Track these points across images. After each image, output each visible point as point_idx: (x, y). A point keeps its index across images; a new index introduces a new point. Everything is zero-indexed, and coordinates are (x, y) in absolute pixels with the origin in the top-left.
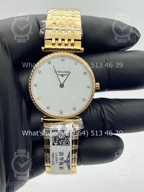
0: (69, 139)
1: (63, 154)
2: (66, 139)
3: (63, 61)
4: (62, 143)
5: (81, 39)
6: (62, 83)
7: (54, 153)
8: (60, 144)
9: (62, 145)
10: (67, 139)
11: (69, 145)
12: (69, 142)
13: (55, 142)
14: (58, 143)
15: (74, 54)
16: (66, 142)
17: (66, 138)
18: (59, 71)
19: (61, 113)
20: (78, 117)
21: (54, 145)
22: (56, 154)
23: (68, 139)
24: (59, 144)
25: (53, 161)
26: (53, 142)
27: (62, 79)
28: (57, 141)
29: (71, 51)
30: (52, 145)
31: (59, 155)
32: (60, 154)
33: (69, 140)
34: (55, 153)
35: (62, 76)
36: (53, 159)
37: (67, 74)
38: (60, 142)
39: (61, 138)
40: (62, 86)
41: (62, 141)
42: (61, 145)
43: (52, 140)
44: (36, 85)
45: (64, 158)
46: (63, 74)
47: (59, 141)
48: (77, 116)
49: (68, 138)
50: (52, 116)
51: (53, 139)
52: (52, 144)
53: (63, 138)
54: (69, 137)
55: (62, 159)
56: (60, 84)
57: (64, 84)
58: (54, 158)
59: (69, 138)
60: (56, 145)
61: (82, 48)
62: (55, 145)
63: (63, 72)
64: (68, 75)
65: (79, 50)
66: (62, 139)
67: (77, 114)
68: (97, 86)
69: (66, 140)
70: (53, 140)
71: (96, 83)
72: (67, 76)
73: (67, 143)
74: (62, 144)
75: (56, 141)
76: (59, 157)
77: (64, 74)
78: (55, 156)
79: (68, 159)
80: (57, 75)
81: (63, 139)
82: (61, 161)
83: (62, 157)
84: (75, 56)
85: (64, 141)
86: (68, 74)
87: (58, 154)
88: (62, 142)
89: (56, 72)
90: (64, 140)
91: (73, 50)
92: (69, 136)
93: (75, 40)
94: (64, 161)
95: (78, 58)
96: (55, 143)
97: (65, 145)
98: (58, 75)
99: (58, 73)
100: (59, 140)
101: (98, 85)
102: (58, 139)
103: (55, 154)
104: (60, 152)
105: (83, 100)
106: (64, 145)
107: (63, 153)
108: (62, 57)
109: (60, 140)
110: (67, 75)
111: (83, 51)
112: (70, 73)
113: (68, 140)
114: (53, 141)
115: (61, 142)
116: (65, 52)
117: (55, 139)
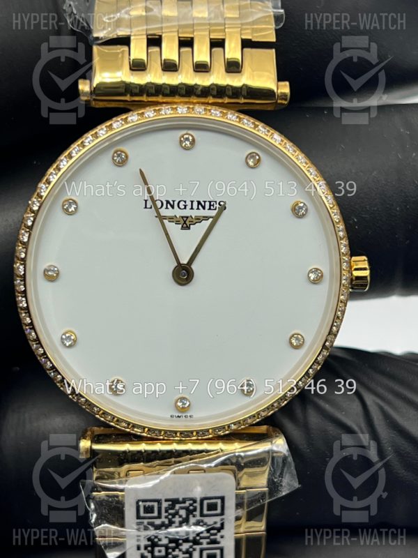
0: (222, 537)
2: (208, 538)
3: (186, 149)
4: (187, 555)
5: (273, 39)
6: (184, 261)
10: (212, 537)
12: (222, 550)
13: (149, 555)
15: (242, 116)
16: (205, 553)
17: (205, 535)
19: (183, 410)
20: (264, 428)
23: (218, 537)
26: (143, 556)
27: (185, 242)
28: (163, 549)
29: (227, 100)
33: (218, 543)
35: (186, 223)
37: (207, 213)
38: (174, 553)
39: (183, 536)
40: (183, 274)
43: (139, 548)
44: (52, 276)
46: (187, 212)
47: (174, 550)
48: (258, 424)
49: (215, 531)
50: (139, 427)
51: (144, 542)
54: (219, 530)
56: (176, 264)
57: (194, 267)
59: (219, 534)
61: (281, 83)
64: (216, 219)
65: (269, 94)
66: (186, 540)
67: (263, 414)
68: (356, 273)
69: (204, 541)
70: (142, 547)
71: (351, 256)
72: (207, 224)
75: (157, 549)
77: (195, 213)
80: (161, 218)
81: (191, 538)
84: (247, 123)
85: (198, 547)
86: (213, 213)
88: (184, 553)
89: (154, 206)
90: (196, 542)
91: (236, 92)
92: (218, 525)
93: (246, 44)
95: (262, 131)
98: (166, 222)
99: (164, 212)
100: (173, 545)
101: (364, 269)
102: (165, 541)
105: (291, 343)
108: (185, 132)
109: (178, 545)
110: (206, 218)
111: (283, 96)
112: (223, 207)
113: (215, 542)
114: (142, 551)
115: (180, 554)
116: (198, 103)
117: (149, 543)
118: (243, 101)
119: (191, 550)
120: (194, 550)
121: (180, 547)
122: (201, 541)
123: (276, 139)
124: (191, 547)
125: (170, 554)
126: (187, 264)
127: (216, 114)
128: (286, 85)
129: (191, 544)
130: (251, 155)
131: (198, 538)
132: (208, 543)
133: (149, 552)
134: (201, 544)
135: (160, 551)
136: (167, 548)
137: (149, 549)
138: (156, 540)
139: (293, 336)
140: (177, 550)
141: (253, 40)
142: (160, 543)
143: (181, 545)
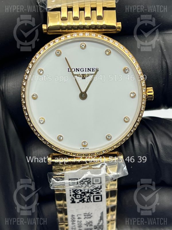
0: (101, 191)
1: (91, 216)
2: (96, 192)
3: (83, 49)
4: (89, 198)
5: (115, 7)
6: (83, 91)
7: (74, 216)
8: (86, 200)
9: (89, 202)
10: (97, 191)
11: (101, 201)
12: (101, 196)
13: (75, 198)
14: (81, 199)
15: (103, 36)
16: (95, 197)
17: (95, 190)
18: (77, 69)
19: (85, 146)
20: (116, 153)
21: (73, 202)
22: (79, 216)
23: (100, 191)
24: (83, 201)
25: (74, 227)
26: (72, 198)
27: (83, 84)
28: (79, 196)
29: (97, 30)
30: (71, 203)
31: (85, 218)
32: (85, 216)
33: (100, 193)
34: (76, 215)
36: (73, 224)
37: (91, 73)
38: (84, 197)
39: (86, 191)
40: (83, 96)
41: (88, 195)
42: (86, 202)
43: (71, 195)
44: (35, 98)
45: (93, 222)
46: (84, 73)
47: (83, 196)
48: (113, 151)
49: (98, 189)
50: (69, 152)
51: (72, 193)
52: (71, 201)
53: (90, 191)
54: (100, 189)
55: (89, 223)
56: (80, 92)
57: (87, 93)
58: (76, 223)
59: (100, 190)
60: (78, 203)
61: (118, 23)
62: (76, 202)
63: (85, 70)
64: (95, 75)
65: (113, 27)
66: (88, 192)
67: (115, 147)
68: (148, 94)
69: (95, 193)
71: (147, 87)
73: (98, 198)
74: (89, 200)
75: (77, 196)
76: (84, 221)
77: (87, 73)
78: (76, 220)
79: (101, 223)
80: (74, 75)
82: (89, 227)
83: (88, 220)
84: (106, 39)
85: (92, 195)
86: (94, 73)
87: (83, 217)
88: (87, 197)
89: (71, 71)
90: (91, 193)
91: (102, 27)
92: (100, 187)
93: (105, 9)
94: (93, 227)
95: (111, 41)
96: (75, 200)
97: (94, 201)
99: (75, 73)
100: (83, 194)
101: (151, 92)
102: (80, 193)
103: (76, 217)
104: (85, 213)
105: (124, 120)
106: (91, 202)
107: (90, 214)
108: (82, 42)
109: (85, 194)
111: (119, 28)
112: (97, 70)
113: (98, 193)
114: (72, 196)
116: (87, 32)
117: (74, 194)
118: (104, 30)
119: (90, 196)
120: (91, 196)
121: (86, 195)
122: (94, 193)
123: (116, 44)
124: (90, 195)
125: (82, 197)
126: (85, 92)
127: (93, 35)
128: (120, 24)
129: (90, 194)
130: (107, 51)
131: (92, 192)
132: (96, 193)
133: (74, 197)
134: (94, 194)
135: (78, 197)
136: (81, 195)
137: (75, 196)
138: (77, 193)
139: (125, 118)
140: (85, 196)
141: (107, 7)
142: (78, 194)
143: (86, 194)
